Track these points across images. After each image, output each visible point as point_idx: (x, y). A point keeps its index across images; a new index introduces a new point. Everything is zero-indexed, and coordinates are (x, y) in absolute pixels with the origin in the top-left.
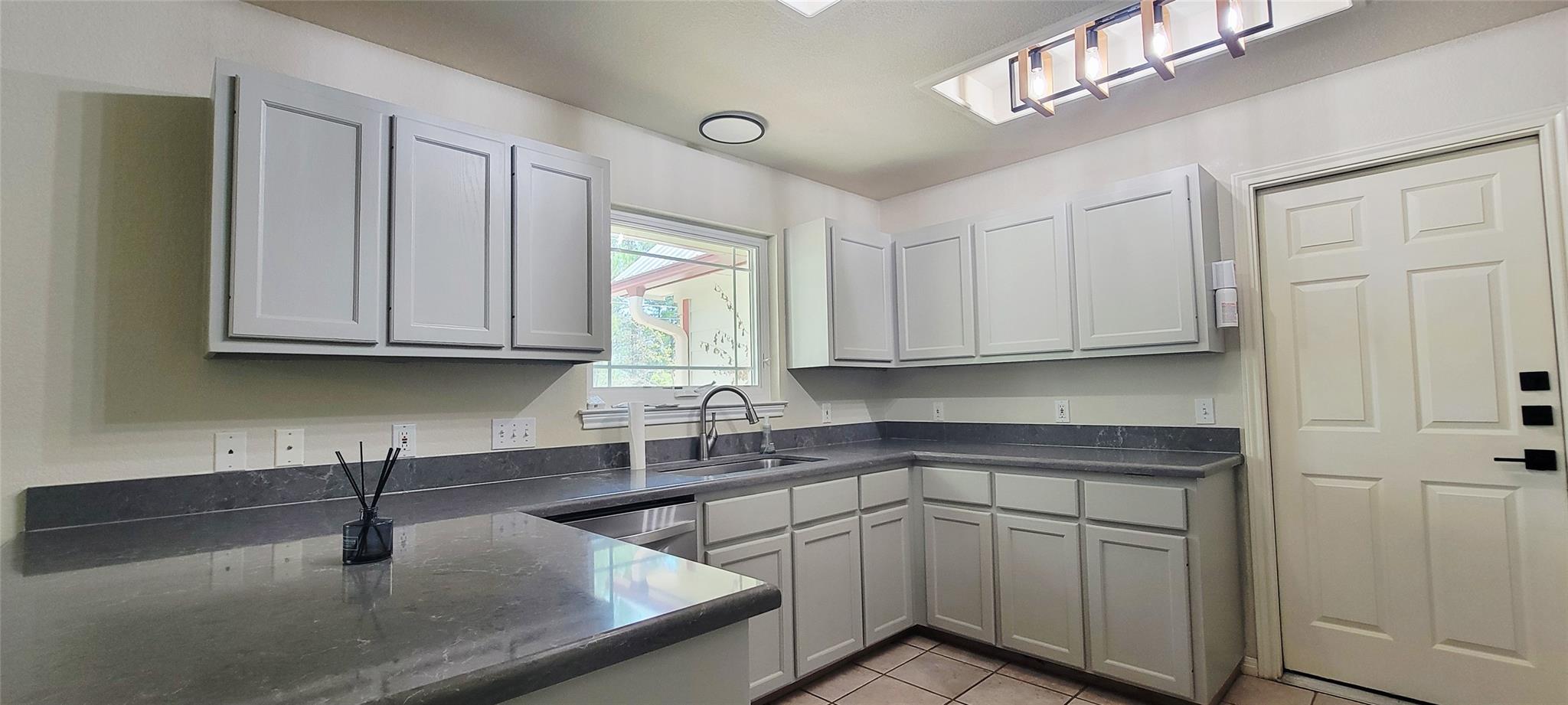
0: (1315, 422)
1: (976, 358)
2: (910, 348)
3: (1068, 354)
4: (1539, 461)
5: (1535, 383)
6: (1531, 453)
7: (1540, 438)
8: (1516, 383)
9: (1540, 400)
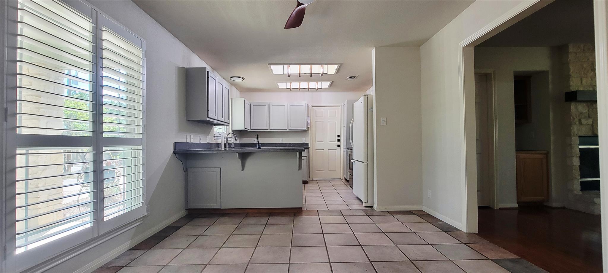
1: (269, 130)
2: (253, 127)
4: (339, 146)
5: (339, 136)
6: (338, 145)
7: (339, 143)
8: (337, 136)
9: (339, 138)
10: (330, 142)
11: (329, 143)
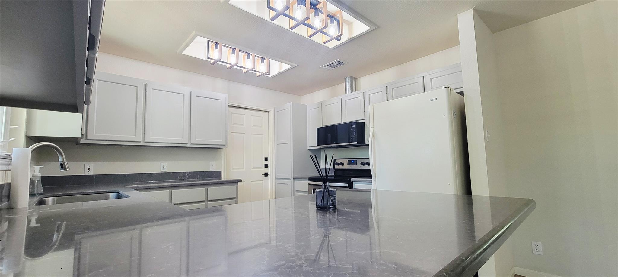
0: (234, 169)
1: (141, 143)
2: (95, 133)
3: (186, 145)
4: (266, 175)
5: (266, 159)
6: (265, 173)
7: (266, 170)
8: (264, 159)
9: (267, 162)
10: (254, 168)
11: (252, 170)
